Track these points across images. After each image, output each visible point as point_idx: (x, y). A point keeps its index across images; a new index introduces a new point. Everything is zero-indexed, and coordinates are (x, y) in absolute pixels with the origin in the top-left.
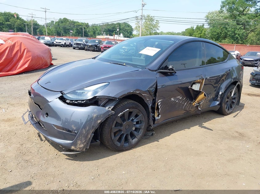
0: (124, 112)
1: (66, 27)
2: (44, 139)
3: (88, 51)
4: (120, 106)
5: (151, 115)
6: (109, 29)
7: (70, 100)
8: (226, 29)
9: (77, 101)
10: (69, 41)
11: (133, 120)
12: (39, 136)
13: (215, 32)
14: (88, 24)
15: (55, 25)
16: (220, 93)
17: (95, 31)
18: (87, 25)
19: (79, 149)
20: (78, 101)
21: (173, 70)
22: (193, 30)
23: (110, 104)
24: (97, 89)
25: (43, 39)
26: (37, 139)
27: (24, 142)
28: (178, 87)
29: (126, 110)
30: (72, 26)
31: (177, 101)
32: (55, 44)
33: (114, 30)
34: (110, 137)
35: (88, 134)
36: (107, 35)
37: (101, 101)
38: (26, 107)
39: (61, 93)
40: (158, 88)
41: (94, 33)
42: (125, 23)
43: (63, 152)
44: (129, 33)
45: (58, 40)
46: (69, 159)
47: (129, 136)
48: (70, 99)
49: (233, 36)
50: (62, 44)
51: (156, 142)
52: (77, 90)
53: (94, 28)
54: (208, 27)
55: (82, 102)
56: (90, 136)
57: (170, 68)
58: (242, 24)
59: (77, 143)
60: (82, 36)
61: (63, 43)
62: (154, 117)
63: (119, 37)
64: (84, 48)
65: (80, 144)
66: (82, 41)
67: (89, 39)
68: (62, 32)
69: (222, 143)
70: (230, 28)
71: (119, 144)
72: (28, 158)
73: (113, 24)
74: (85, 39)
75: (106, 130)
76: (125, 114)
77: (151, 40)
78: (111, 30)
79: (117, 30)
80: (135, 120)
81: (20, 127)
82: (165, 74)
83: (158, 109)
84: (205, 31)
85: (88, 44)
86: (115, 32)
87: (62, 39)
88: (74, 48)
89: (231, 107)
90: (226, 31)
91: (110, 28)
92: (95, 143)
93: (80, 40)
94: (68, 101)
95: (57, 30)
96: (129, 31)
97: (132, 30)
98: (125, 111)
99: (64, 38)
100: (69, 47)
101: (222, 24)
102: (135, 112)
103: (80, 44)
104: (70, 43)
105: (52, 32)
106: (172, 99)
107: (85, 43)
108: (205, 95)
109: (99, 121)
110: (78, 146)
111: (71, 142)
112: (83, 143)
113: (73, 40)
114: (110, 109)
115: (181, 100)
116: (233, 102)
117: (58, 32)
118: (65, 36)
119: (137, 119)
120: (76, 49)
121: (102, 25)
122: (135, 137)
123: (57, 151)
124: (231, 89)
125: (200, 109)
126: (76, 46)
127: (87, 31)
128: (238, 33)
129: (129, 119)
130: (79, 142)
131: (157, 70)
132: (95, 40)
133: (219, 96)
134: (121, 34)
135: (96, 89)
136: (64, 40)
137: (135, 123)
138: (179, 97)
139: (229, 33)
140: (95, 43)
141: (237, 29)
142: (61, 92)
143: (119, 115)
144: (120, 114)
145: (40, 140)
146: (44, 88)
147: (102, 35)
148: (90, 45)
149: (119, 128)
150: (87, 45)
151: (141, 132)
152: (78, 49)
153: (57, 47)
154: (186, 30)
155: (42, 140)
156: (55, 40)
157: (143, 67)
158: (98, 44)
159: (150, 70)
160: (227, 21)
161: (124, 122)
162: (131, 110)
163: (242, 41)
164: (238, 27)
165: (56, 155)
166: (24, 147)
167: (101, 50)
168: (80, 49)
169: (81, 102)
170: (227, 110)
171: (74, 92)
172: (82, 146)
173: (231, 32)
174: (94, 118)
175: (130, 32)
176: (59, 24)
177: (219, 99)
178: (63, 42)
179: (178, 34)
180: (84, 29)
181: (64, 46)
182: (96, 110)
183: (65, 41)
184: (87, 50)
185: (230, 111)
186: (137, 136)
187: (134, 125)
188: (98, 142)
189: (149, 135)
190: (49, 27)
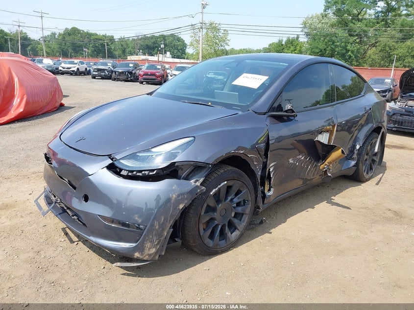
0: (219, 187)
1: (76, 42)
2: (75, 239)
3: (117, 81)
4: (213, 178)
5: (260, 189)
6: (147, 45)
7: (127, 171)
8: (333, 43)
9: (140, 171)
10: (85, 66)
11: (232, 200)
12: (66, 234)
13: (317, 48)
14: (113, 37)
15: (57, 39)
16: (358, 147)
17: (125, 48)
18: (112, 39)
19: (147, 256)
20: (143, 172)
21: (293, 112)
22: (282, 45)
23: (197, 174)
24: (175, 149)
25: (40, 63)
26: (63, 240)
27: (42, 247)
28: (296, 140)
29: (223, 184)
30: (86, 40)
31: (297, 164)
32: (61, 70)
33: (156, 47)
34: (197, 232)
35: (163, 230)
36: (144, 54)
37: (182, 170)
38: (32, 181)
39: (110, 158)
40: (270, 142)
41: (124, 52)
42: (172, 35)
43: (119, 264)
44: (181, 51)
45: (64, 65)
46: (128, 275)
47: (227, 228)
48: (128, 169)
49: (344, 54)
50: (73, 71)
51: (267, 235)
52: (140, 152)
53: (123, 43)
54: (306, 40)
55: (151, 173)
56: (167, 232)
57: (289, 108)
58: (357, 35)
59: (145, 247)
60: (104, 57)
61: (75, 69)
62: (263, 192)
63: (165, 58)
64: (111, 76)
65: (149, 249)
66: (106, 64)
67: (117, 62)
68: (70, 51)
69: (372, 230)
70: (338, 42)
71: (210, 243)
72: (53, 278)
73: (153, 37)
74: (112, 61)
75: (191, 220)
76: (221, 191)
77: (247, 61)
78: (151, 46)
79: (160, 46)
80: (236, 200)
81: (28, 219)
82: (280, 119)
83: (269, 178)
84: (301, 47)
85: (116, 70)
86: (158, 50)
87: (73, 63)
88: (94, 77)
89: (371, 169)
90: (332, 46)
91: (150, 44)
92: (173, 244)
93: (103, 64)
94: (124, 173)
95: (63, 47)
96: (179, 48)
97: (185, 46)
98: (221, 185)
99: (76, 61)
100: (85, 75)
101: (328, 35)
102: (236, 185)
103: (104, 70)
104: (86, 69)
105: (53, 51)
106: (291, 161)
107: (112, 69)
108: (343, 152)
109: (181, 206)
110: (147, 252)
111: (134, 245)
112: (155, 246)
113: (91, 64)
114: (198, 184)
115: (303, 161)
116: (373, 161)
117: (63, 51)
118: (76, 57)
119: (239, 198)
120: (96, 78)
121: (136, 38)
122: (236, 228)
123: (104, 260)
124: (371, 140)
125: (330, 175)
126: (97, 73)
127: (111, 48)
128: (351, 49)
129: (226, 198)
130: (148, 245)
131: (266, 113)
132: (129, 64)
133: (356, 152)
134: (168, 53)
135: (172, 150)
136: (76, 64)
137: (235, 205)
138: (301, 156)
139: (337, 49)
140: (128, 69)
141: (349, 43)
142: (110, 156)
143: (211, 193)
144: (214, 191)
145: (68, 241)
146: (74, 149)
147: (137, 55)
148: (120, 71)
149: (211, 215)
150: (115, 72)
151: (245, 219)
152: (101, 79)
153: (65, 76)
154: (270, 45)
155: (72, 242)
156: (61, 64)
157: (242, 108)
158: (133, 70)
159: (256, 113)
160: (333, 30)
161: (218, 205)
162: (231, 183)
163: (357, 61)
164: (352, 39)
165: (104, 268)
166: (43, 256)
167: (138, 79)
168: (103, 78)
169: (149, 173)
170: (365, 174)
171: (133, 156)
172: (153, 251)
173: (340, 48)
174: (172, 201)
175: (181, 49)
176: (64, 38)
177: (355, 156)
178: (74, 67)
179: (259, 51)
180: (107, 45)
181: (76, 74)
182: (175, 185)
183: (77, 66)
184: (115, 79)
185: (370, 174)
186: (239, 226)
187: (234, 207)
188: (179, 241)
189: (256, 223)
190: (49, 42)
